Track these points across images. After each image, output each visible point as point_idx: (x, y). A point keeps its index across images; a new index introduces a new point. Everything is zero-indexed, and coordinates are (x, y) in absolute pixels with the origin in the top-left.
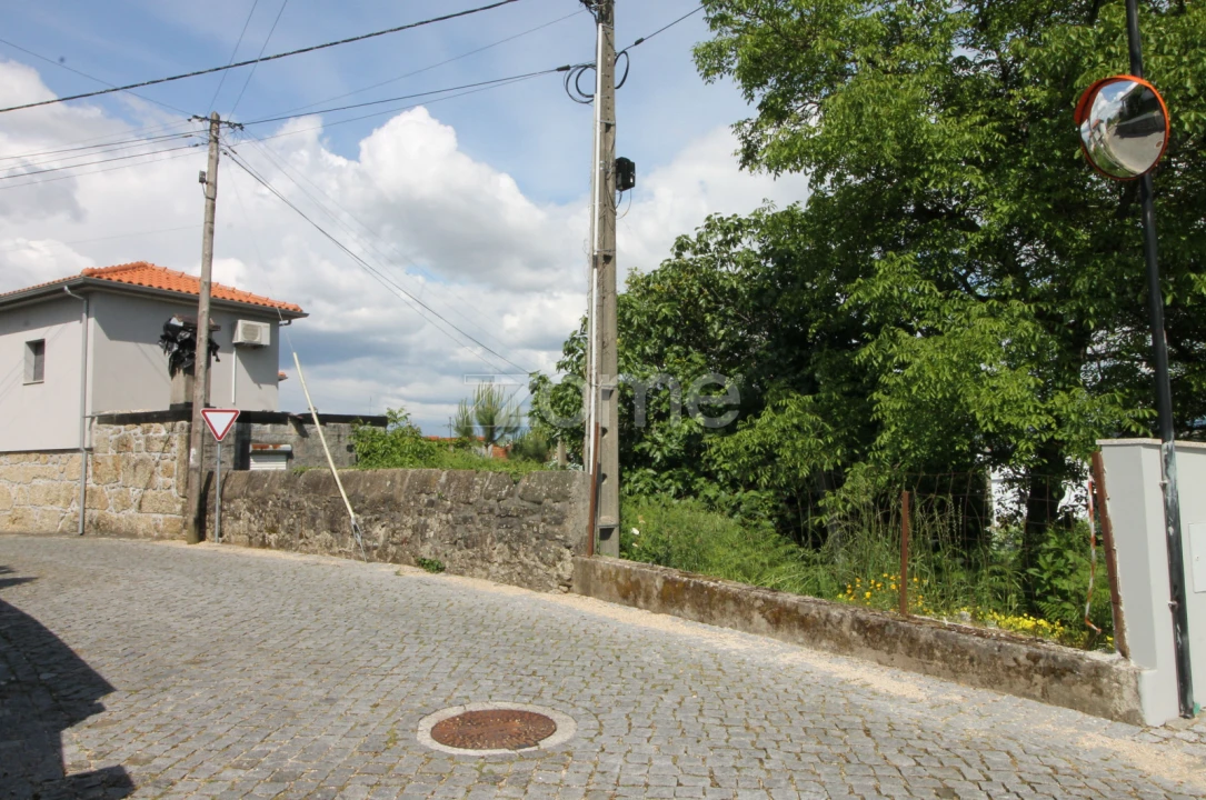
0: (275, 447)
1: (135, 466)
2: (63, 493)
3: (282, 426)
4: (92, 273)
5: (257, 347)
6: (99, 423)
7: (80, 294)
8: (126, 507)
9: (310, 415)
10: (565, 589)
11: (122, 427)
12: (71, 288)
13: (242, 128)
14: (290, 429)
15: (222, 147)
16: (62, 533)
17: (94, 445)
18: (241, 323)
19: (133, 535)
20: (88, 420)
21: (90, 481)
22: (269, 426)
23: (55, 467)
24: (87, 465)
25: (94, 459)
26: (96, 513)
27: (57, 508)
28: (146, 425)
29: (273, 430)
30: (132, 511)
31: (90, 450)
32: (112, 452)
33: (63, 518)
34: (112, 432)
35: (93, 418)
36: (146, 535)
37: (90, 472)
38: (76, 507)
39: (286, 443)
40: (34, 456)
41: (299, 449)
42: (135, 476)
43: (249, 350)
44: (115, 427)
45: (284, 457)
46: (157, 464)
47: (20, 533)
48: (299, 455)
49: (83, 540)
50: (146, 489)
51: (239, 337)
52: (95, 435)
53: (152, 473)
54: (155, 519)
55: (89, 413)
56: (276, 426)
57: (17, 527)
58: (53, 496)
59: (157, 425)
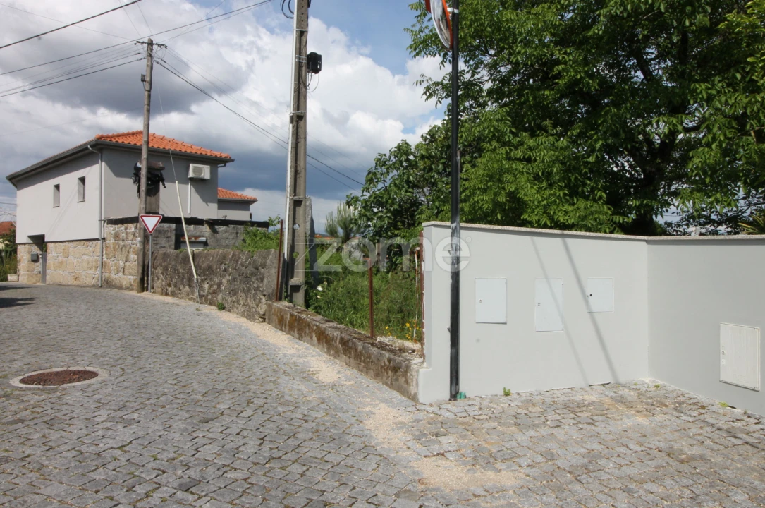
0: (195, 239)
1: (122, 248)
2: (94, 264)
3: (201, 226)
4: (101, 137)
5: (203, 180)
6: (108, 224)
7: (97, 150)
8: (118, 272)
9: (180, 218)
10: (261, 320)
11: (116, 226)
12: (91, 146)
13: (166, 47)
14: (206, 228)
15: (155, 59)
16: (94, 286)
17: (105, 236)
18: (192, 166)
19: (120, 288)
20: (102, 222)
21: (104, 257)
22: (192, 226)
23: (91, 249)
24: (103, 248)
25: (106, 244)
26: (107, 275)
27: (91, 272)
28: (126, 225)
29: (195, 229)
30: (121, 274)
31: (104, 239)
32: (113, 241)
33: (94, 278)
34: (112, 229)
35: (105, 221)
36: (127, 288)
37: (104, 252)
38: (99, 271)
39: (203, 237)
40: (82, 242)
41: (211, 240)
42: (121, 254)
43: (198, 182)
44: (114, 226)
45: (202, 245)
46: (130, 247)
47: (78, 286)
48: (211, 243)
49: (102, 290)
50: (126, 261)
51: (191, 174)
52: (106, 231)
53: (128, 252)
54: (130, 279)
55: (103, 219)
56: (197, 226)
57: (76, 283)
58: (90, 266)
59: (130, 225)
